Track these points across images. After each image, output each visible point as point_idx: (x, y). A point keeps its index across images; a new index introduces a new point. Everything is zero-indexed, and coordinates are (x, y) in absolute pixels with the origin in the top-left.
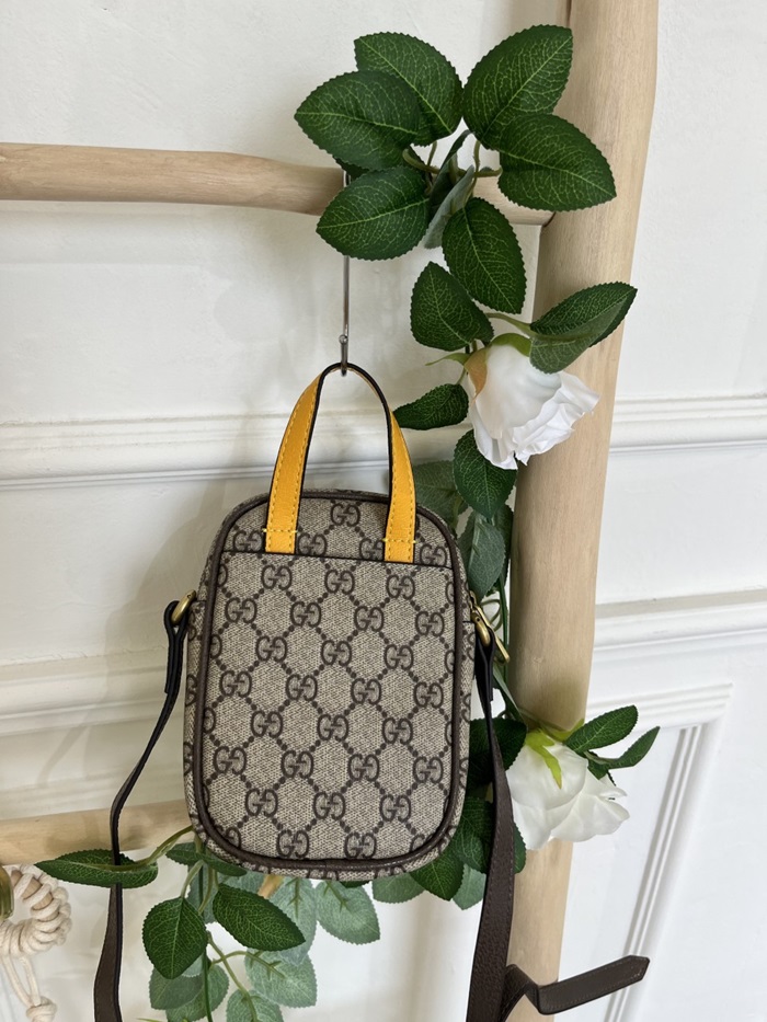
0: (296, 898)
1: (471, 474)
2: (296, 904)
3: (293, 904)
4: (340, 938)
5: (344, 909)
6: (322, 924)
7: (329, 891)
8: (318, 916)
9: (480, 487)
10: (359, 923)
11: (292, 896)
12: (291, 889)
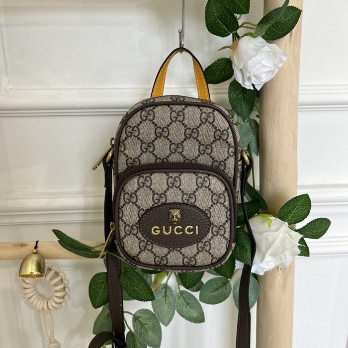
0: (165, 296)
1: (236, 98)
2: (166, 298)
3: (164, 298)
4: (186, 319)
5: (188, 307)
6: (177, 311)
7: (181, 298)
8: (176, 308)
9: (241, 105)
10: (195, 314)
11: (164, 294)
12: (163, 291)
